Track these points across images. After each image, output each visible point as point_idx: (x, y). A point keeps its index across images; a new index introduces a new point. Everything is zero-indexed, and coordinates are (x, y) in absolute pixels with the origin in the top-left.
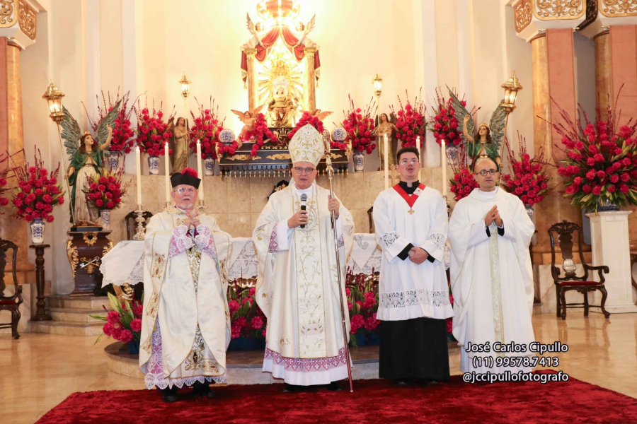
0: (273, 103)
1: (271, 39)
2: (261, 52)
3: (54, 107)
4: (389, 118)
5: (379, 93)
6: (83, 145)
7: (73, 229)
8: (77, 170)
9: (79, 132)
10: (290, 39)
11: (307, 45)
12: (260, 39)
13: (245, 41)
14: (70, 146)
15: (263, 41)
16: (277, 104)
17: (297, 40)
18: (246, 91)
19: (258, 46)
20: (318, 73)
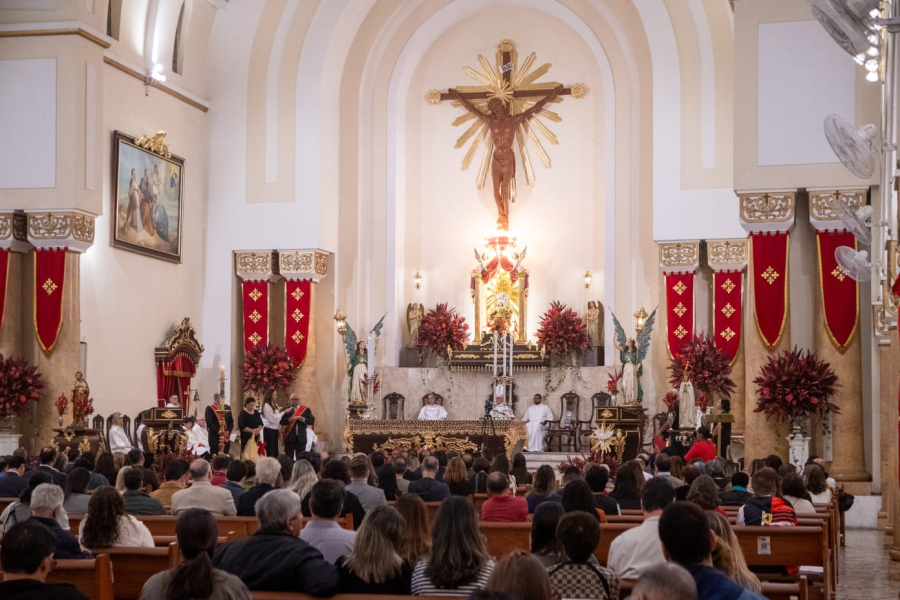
0: (496, 313)
1: (493, 266)
2: (485, 276)
3: (341, 324)
4: (597, 305)
5: (587, 286)
6: (358, 349)
7: (350, 406)
8: (354, 366)
9: (355, 339)
10: (507, 265)
11: (519, 271)
12: (485, 266)
13: (474, 267)
14: (350, 348)
15: (487, 267)
16: (498, 315)
17: (512, 267)
18: (473, 306)
19: (483, 271)
20: (527, 292)
